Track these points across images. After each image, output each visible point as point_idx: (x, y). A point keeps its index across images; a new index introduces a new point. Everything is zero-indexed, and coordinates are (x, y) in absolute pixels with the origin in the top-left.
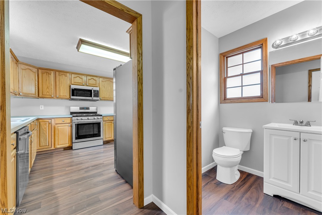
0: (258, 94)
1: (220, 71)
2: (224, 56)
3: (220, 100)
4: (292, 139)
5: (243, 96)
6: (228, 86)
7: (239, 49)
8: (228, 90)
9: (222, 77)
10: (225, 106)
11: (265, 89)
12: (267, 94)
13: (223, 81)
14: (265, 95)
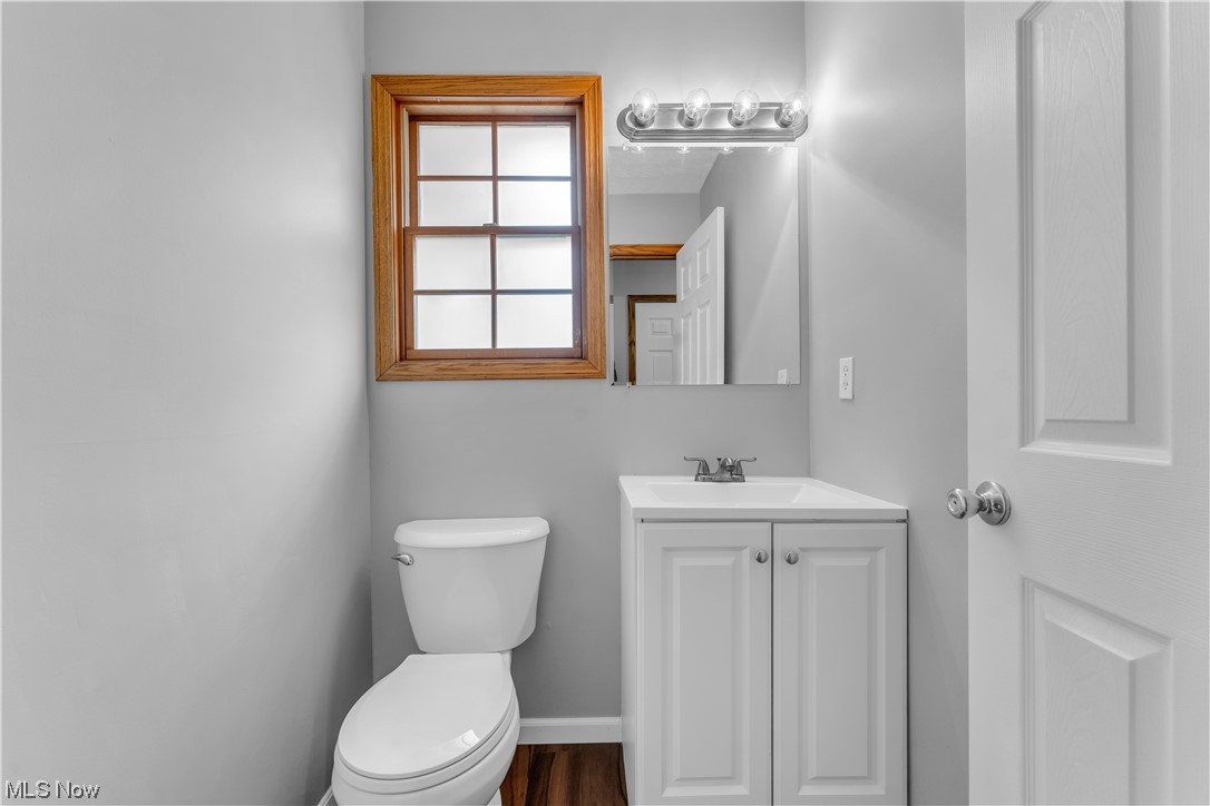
0: (563, 338)
1: (376, 179)
2: (399, 103)
3: (379, 357)
4: (747, 558)
5: (500, 346)
6: (420, 283)
7: (479, 85)
8: (421, 304)
9: (388, 219)
10: (409, 397)
11: (595, 319)
12: (604, 345)
13: (391, 247)
14: (596, 345)
